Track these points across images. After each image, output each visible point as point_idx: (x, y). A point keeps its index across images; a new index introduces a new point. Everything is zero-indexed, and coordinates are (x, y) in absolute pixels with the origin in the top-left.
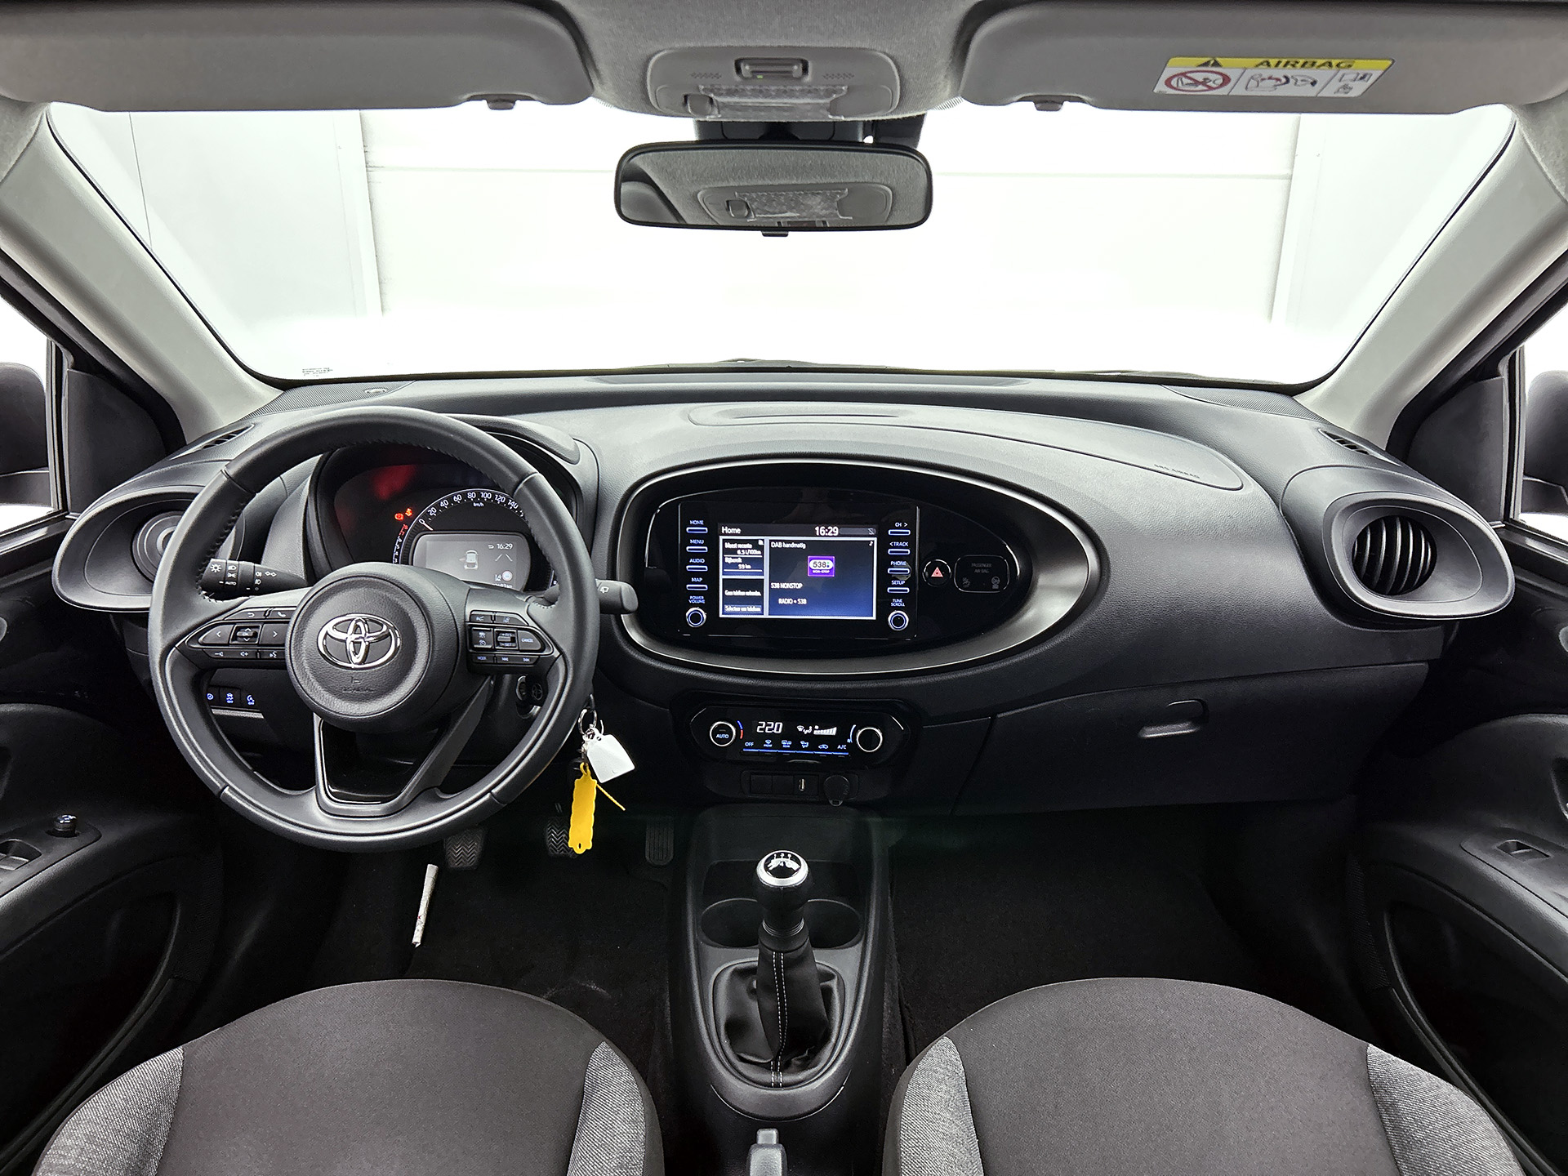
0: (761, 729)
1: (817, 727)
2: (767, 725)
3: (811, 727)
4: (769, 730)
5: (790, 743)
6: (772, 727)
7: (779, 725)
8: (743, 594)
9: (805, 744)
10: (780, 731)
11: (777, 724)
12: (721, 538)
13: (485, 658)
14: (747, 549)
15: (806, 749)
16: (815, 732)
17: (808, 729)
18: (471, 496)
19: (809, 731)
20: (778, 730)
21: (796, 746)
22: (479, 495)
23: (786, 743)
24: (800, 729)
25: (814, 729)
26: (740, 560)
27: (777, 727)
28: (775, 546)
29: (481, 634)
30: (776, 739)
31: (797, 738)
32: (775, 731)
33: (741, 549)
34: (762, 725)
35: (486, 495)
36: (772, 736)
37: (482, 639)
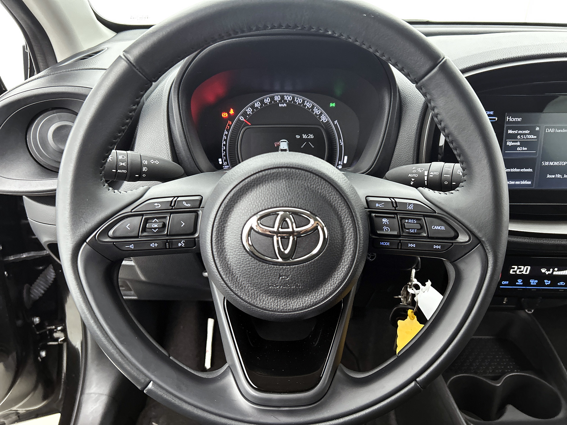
0: (513, 271)
1: (556, 269)
2: (518, 268)
3: (551, 270)
4: (520, 272)
5: (536, 281)
6: (522, 270)
7: (527, 268)
8: (518, 170)
9: (547, 282)
10: (528, 272)
11: (526, 267)
12: (505, 126)
13: (388, 244)
14: (526, 134)
15: (548, 286)
16: (555, 273)
17: (549, 271)
18: (277, 98)
19: (550, 272)
20: (526, 272)
21: (541, 283)
22: (282, 97)
23: (533, 282)
24: (543, 270)
25: (553, 271)
26: (519, 144)
27: (526, 270)
28: (549, 131)
29: (385, 220)
30: (526, 278)
31: (541, 278)
32: (524, 273)
33: (521, 134)
34: (514, 268)
35: (288, 98)
36: (522, 276)
37: (387, 225)
